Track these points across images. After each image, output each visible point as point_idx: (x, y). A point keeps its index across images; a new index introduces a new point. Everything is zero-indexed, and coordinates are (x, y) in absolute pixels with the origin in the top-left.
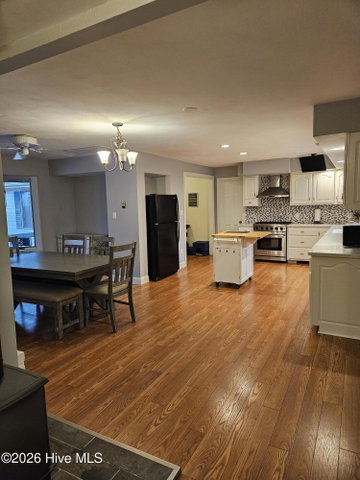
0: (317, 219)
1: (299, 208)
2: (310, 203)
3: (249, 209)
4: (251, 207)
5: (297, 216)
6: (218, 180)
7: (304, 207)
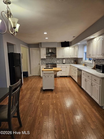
0: (64, 62)
1: (58, 59)
2: (63, 57)
3: (42, 59)
4: (43, 59)
5: (58, 61)
6: (30, 49)
7: (60, 59)
